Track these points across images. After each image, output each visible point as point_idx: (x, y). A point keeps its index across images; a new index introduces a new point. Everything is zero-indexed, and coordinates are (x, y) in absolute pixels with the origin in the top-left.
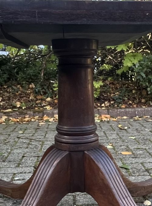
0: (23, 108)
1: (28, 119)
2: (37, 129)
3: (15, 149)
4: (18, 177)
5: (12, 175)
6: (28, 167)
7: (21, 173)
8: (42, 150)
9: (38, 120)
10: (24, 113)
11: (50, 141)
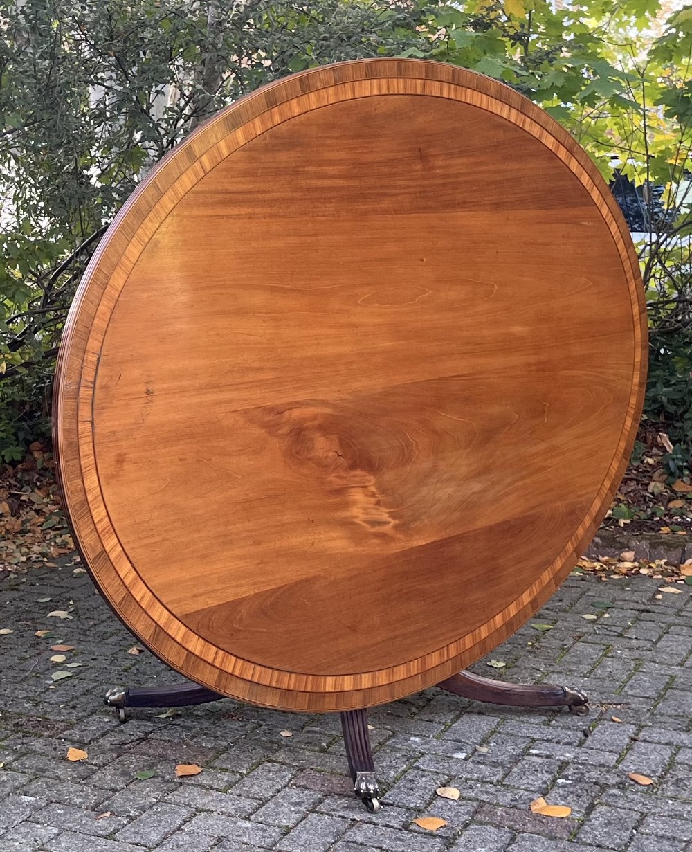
0: (621, 523)
1: (629, 565)
2: (643, 611)
3: (553, 672)
4: (539, 749)
5: (528, 741)
6: (569, 729)
7: (548, 741)
8: (626, 688)
9: (662, 573)
10: (619, 545)
11: (661, 663)
